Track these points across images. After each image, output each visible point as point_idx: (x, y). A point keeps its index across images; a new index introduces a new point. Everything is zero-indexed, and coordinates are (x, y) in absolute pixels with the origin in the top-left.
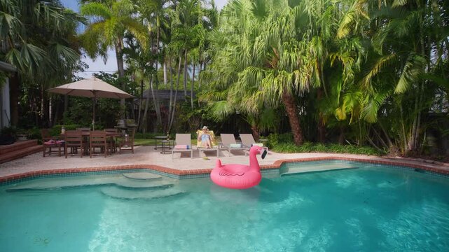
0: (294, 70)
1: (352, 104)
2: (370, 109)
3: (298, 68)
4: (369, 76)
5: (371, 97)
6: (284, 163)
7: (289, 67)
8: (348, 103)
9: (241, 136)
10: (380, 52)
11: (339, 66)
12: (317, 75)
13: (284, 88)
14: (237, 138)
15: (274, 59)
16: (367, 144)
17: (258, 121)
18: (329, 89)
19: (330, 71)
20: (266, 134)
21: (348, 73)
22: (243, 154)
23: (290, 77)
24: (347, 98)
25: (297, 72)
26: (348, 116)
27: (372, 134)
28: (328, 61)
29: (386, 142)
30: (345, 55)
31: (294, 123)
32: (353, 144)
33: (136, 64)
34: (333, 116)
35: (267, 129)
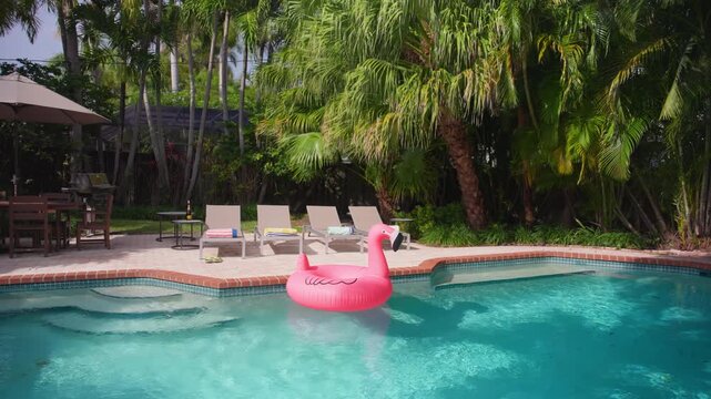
0: (463, 68)
1: (585, 141)
2: (618, 154)
3: (471, 66)
4: (616, 82)
5: (621, 128)
7: (453, 62)
8: (576, 139)
9: (353, 211)
10: (632, 37)
11: (554, 60)
12: (511, 80)
13: (443, 105)
14: (345, 218)
15: (423, 42)
16: (616, 226)
17: (390, 180)
18: (538, 106)
19: (537, 72)
20: (408, 206)
21: (571, 77)
23: (454, 83)
24: (572, 132)
25: (468, 73)
26: (577, 166)
27: (626, 205)
28: (533, 52)
29: (655, 221)
30: (566, 40)
31: (467, 180)
32: (587, 224)
33: (105, 42)
34: (547, 170)
35: (408, 198)
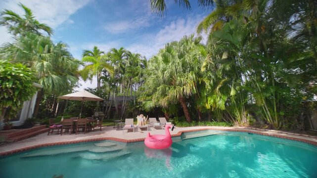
0: (183, 85)
1: (212, 101)
2: (221, 103)
3: (185, 85)
4: (218, 88)
5: (221, 98)
6: (183, 133)
7: (180, 84)
8: (210, 101)
9: (160, 118)
10: (221, 77)
11: (203, 84)
12: (194, 88)
13: (180, 94)
14: (158, 120)
15: (174, 81)
16: (222, 121)
17: (168, 111)
18: (200, 94)
19: (200, 86)
20: (172, 117)
21: (208, 87)
22: (161, 129)
23: (182, 89)
24: (209, 99)
25: (185, 87)
26: (211, 107)
27: (224, 115)
28: (198, 82)
29: (231, 119)
30: (205, 79)
31: (185, 111)
32: (215, 121)
33: (107, 83)
34: (204, 107)
35: (172, 115)
